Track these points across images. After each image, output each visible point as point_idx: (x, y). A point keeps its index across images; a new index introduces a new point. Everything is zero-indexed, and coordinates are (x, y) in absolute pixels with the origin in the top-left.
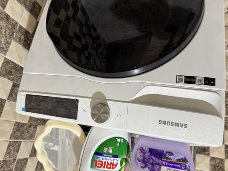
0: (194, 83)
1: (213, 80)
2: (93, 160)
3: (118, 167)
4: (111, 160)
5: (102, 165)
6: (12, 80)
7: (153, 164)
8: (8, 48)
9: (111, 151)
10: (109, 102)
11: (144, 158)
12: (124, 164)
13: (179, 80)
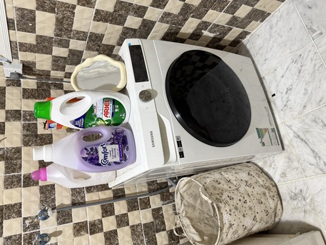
0: (178, 146)
1: (183, 157)
2: (109, 99)
3: (105, 118)
4: (110, 111)
5: (107, 106)
6: (140, 28)
7: (117, 139)
8: (164, 22)
9: (116, 110)
10: (153, 100)
11: (119, 133)
12: (107, 123)
13: (178, 138)
